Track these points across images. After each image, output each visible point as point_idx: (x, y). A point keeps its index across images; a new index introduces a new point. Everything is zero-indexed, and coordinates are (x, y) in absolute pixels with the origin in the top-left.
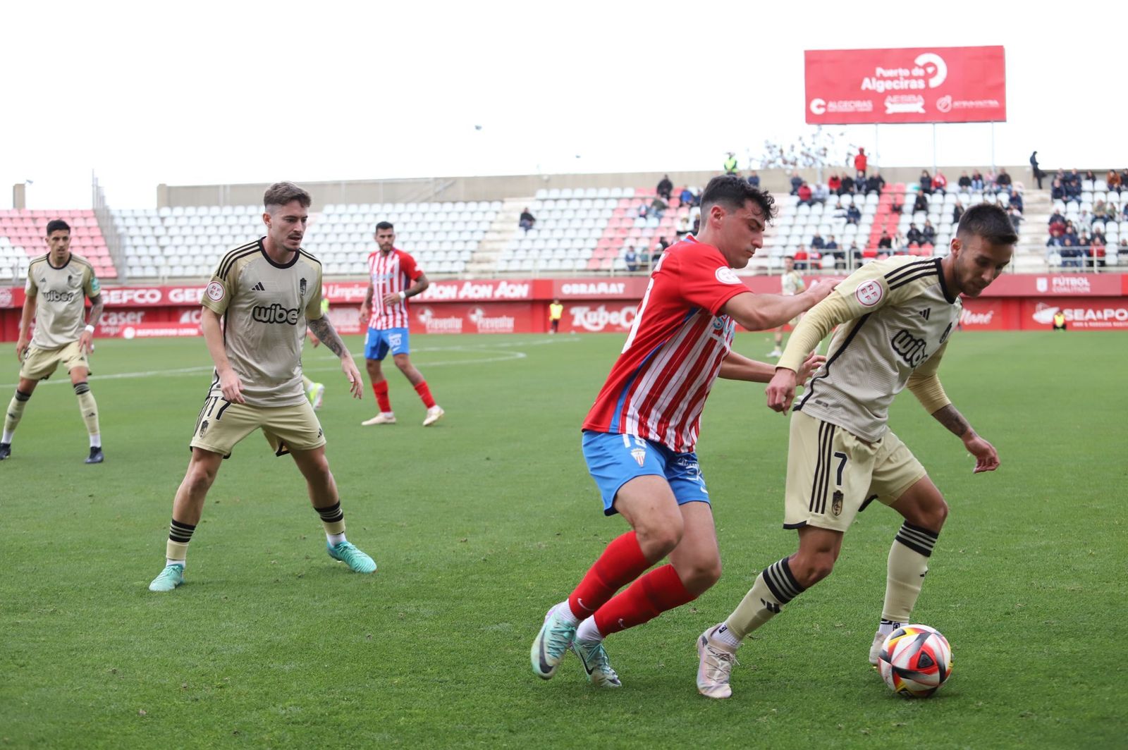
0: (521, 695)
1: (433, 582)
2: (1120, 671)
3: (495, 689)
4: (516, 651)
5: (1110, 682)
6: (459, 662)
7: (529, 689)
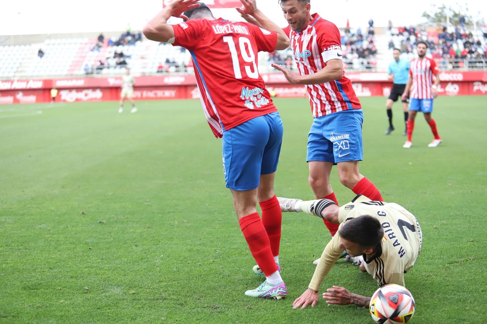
0: (53, 253)
1: (11, 208)
2: (305, 237)
3: (42, 251)
4: (49, 236)
5: (301, 242)
6: (26, 241)
7: (56, 251)
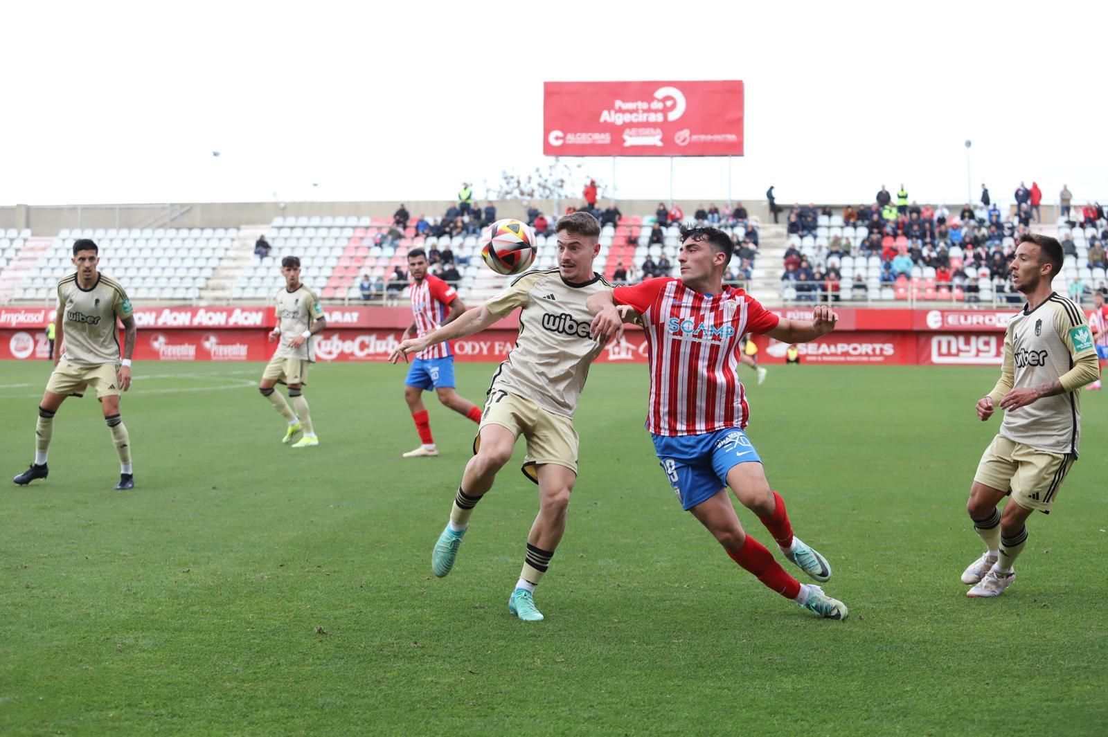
0: (237, 729)
1: (153, 613)
2: (842, 708)
3: (210, 723)
4: (234, 684)
5: (831, 719)
6: (176, 696)
7: (245, 723)
